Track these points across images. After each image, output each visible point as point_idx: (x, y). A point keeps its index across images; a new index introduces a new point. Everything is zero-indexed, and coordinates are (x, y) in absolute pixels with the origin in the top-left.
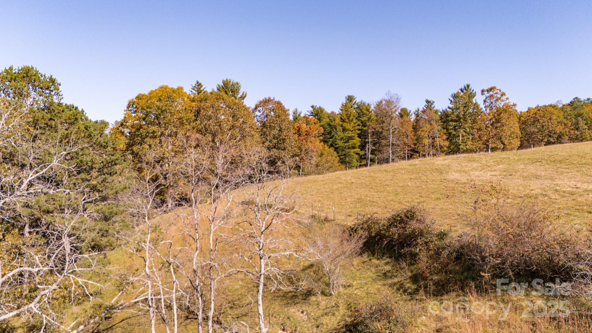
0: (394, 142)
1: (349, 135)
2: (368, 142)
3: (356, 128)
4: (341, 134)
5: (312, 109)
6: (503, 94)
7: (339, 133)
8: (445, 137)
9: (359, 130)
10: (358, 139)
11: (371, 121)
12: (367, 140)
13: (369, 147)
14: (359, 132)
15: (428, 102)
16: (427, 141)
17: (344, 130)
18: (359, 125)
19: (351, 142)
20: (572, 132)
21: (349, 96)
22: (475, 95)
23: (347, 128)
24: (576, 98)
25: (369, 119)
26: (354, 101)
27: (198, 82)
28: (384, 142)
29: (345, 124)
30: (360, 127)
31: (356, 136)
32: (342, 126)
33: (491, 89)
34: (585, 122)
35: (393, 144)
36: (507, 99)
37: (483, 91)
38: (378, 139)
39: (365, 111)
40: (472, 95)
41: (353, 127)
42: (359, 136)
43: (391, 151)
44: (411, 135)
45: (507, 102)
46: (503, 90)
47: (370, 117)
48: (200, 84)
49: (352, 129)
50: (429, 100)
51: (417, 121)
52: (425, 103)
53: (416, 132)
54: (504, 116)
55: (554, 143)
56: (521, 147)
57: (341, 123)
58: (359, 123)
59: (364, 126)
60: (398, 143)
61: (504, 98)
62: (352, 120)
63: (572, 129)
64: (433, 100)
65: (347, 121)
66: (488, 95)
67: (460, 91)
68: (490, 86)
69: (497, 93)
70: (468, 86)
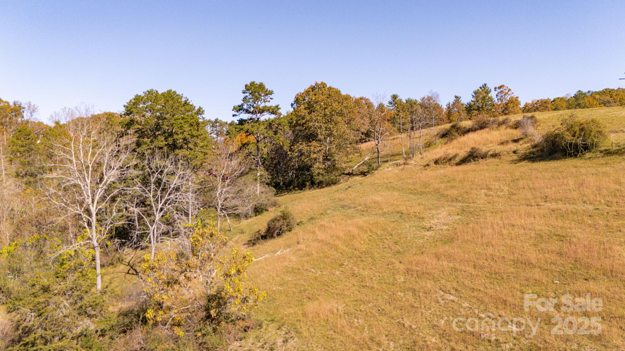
6: (509, 90)
15: (456, 97)
21: (393, 95)
22: (490, 92)
33: (500, 87)
36: (512, 93)
37: (495, 88)
39: (413, 105)
40: (488, 92)
45: (512, 95)
46: (509, 87)
47: (417, 108)
50: (457, 95)
51: (448, 111)
52: (454, 98)
54: (511, 105)
61: (510, 93)
66: (499, 91)
67: (480, 89)
68: (500, 85)
69: (506, 89)
70: (485, 85)
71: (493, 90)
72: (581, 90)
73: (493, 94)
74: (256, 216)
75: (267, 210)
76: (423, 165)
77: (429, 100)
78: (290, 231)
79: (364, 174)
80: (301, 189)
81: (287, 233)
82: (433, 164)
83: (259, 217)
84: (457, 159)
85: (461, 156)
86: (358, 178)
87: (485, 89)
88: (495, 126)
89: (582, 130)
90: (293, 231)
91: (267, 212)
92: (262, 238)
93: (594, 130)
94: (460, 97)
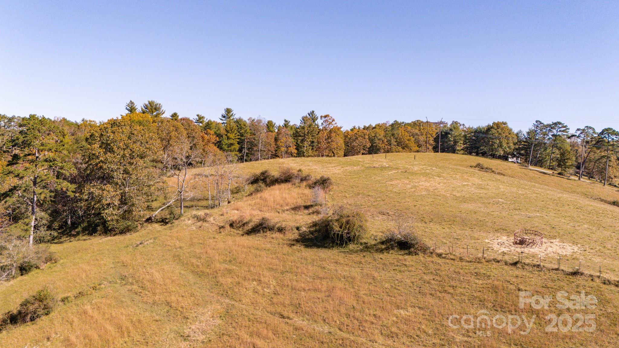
0: (262, 149)
1: (231, 142)
2: (244, 148)
3: (236, 137)
4: (226, 141)
5: (197, 117)
6: (333, 120)
7: (225, 140)
8: (295, 147)
9: (238, 139)
10: (237, 145)
11: (247, 133)
12: (243, 146)
13: (245, 151)
14: (238, 140)
15: (286, 121)
16: (283, 149)
17: (228, 138)
18: (238, 135)
19: (232, 147)
20: (386, 146)
21: (227, 109)
22: (317, 119)
23: (230, 137)
24: (396, 121)
25: (245, 131)
26: (232, 113)
27: (131, 101)
28: (255, 149)
29: (229, 134)
30: (239, 137)
31: (236, 143)
32: (226, 135)
33: (326, 117)
34: (395, 140)
35: (261, 150)
36: (336, 123)
37: (321, 117)
38: (251, 145)
39: (243, 126)
40: (314, 119)
41: (234, 137)
42: (239, 143)
43: (260, 155)
44: (273, 144)
45: (335, 125)
46: (333, 118)
47: (246, 130)
48: (133, 103)
49: (233, 138)
50: (287, 119)
51: (278, 133)
52: (284, 122)
53: (276, 142)
54: (333, 135)
55: (366, 154)
56: (345, 155)
57: (226, 133)
58: (239, 134)
59: (242, 136)
60: (264, 149)
61: (333, 123)
62: (234, 131)
63: (387, 145)
64: (290, 120)
65: (230, 132)
66: (324, 119)
67: (308, 116)
68: (325, 114)
69: (330, 119)
70: (313, 112)
71: (319, 118)
72: (397, 120)
73: (319, 122)
74: (22, 275)
75: (37, 267)
76: (219, 226)
77: (259, 123)
78: (47, 314)
79: (164, 221)
80: (91, 235)
81: (43, 318)
82: (229, 227)
83: (26, 277)
84: (250, 225)
85: (254, 222)
86: (157, 226)
87: (312, 116)
88: (297, 181)
89: (348, 222)
90: (50, 315)
91: (38, 271)
92: (11, 322)
93: (357, 224)
94: (289, 122)
